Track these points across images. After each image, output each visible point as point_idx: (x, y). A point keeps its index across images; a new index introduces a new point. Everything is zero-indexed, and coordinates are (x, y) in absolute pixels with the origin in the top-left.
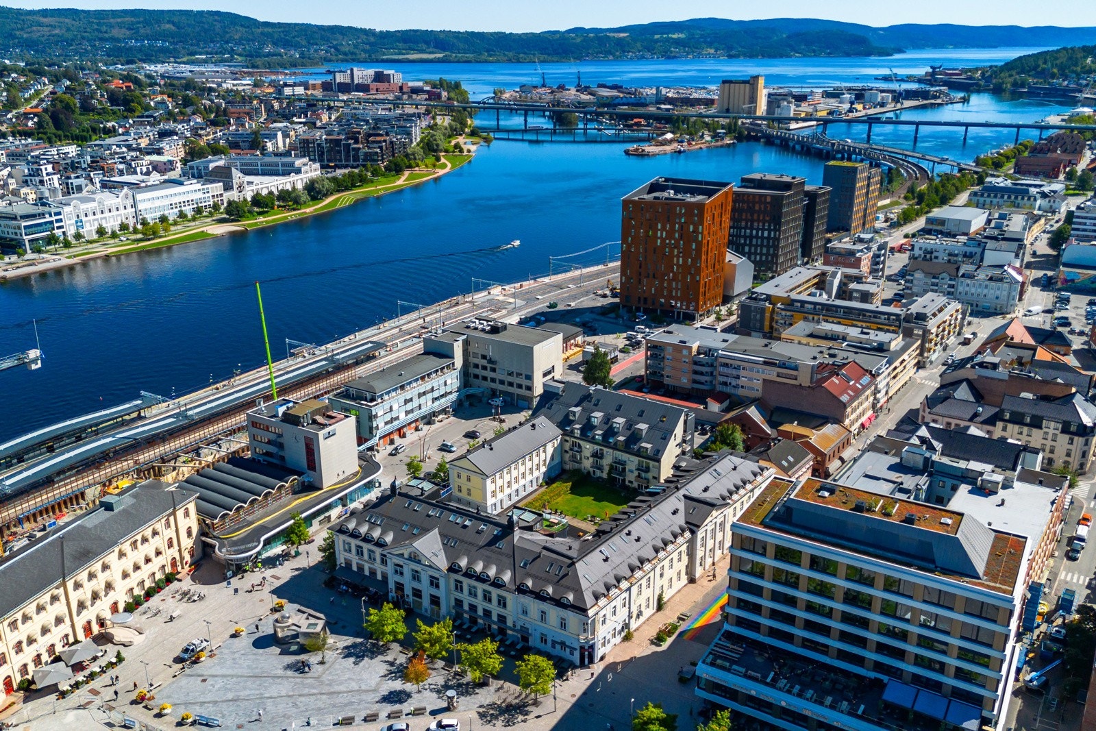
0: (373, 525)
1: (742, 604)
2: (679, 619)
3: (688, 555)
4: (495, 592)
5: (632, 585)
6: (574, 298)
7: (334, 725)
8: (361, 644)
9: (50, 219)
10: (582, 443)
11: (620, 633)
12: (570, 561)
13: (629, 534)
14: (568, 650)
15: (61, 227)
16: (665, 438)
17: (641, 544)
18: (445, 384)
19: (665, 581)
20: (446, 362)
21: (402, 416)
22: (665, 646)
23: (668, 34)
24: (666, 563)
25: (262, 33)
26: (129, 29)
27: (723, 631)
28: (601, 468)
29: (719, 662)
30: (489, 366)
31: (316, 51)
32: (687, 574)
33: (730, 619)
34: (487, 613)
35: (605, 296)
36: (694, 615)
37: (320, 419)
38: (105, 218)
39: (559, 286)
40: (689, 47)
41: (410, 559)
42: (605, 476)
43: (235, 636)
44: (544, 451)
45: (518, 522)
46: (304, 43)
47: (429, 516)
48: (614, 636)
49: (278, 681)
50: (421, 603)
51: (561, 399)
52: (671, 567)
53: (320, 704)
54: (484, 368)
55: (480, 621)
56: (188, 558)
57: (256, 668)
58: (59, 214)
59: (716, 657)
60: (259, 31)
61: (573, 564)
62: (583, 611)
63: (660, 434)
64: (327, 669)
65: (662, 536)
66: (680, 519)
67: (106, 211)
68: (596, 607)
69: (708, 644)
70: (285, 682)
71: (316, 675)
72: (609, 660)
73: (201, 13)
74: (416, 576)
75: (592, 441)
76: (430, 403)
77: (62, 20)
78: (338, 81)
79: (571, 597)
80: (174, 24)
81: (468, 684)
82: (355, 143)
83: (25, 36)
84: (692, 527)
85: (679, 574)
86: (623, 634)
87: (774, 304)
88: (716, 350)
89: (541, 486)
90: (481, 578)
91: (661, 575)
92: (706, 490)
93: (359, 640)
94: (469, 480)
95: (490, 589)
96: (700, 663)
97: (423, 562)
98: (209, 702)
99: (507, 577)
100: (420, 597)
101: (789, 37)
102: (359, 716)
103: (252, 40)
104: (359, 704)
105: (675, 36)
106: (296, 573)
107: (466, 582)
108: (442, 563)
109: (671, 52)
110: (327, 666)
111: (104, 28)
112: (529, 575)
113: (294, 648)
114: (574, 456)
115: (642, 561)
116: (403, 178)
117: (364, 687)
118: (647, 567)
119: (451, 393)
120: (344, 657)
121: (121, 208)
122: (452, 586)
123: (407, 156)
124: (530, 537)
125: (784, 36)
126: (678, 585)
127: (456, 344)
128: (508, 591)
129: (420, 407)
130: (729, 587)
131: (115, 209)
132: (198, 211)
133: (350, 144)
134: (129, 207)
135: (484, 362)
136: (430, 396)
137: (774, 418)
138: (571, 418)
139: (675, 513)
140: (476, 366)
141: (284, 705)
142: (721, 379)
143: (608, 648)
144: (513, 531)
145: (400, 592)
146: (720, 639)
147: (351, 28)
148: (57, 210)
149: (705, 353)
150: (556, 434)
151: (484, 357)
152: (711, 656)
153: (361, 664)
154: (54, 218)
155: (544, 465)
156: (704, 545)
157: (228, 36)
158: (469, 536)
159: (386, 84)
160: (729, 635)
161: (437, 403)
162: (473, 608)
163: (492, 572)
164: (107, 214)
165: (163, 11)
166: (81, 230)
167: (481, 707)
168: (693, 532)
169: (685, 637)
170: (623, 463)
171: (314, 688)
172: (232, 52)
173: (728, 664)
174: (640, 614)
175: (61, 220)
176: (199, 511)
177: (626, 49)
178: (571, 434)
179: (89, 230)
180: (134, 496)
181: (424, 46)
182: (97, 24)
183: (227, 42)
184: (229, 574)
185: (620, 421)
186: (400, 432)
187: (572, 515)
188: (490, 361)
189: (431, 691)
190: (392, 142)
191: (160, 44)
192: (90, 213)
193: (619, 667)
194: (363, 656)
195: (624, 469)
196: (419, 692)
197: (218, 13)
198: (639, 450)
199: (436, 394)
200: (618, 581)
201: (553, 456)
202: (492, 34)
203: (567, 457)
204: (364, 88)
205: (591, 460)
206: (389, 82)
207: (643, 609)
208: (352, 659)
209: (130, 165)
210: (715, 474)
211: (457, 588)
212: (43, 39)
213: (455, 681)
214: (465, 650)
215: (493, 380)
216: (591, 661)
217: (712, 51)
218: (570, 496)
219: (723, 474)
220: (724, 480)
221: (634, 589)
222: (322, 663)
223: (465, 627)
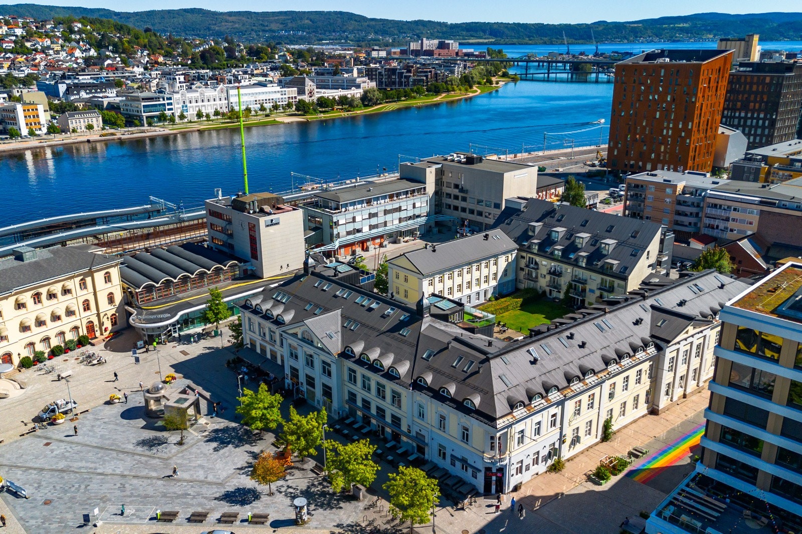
0: (277, 302)
1: (728, 436)
2: (631, 454)
3: (650, 377)
4: (389, 386)
5: (566, 399)
6: (563, 166)
7: (151, 519)
8: (234, 429)
9: (163, 102)
10: (538, 259)
11: (545, 459)
12: (483, 357)
13: (571, 337)
14: (470, 470)
15: (171, 109)
16: (636, 256)
17: (585, 351)
18: (414, 207)
19: (616, 405)
20: (416, 186)
21: (366, 229)
22: (606, 486)
23: (674, 24)
24: (619, 380)
25: (368, 26)
26: (282, 24)
27: (693, 474)
28: (557, 287)
29: (684, 518)
30: (461, 195)
31: (404, 37)
32: (647, 402)
33: (707, 456)
34: (381, 412)
35: (593, 165)
36: (652, 452)
37: (267, 208)
38: (204, 106)
39: (551, 158)
40: (692, 33)
41: (303, 340)
42: (562, 296)
43: (109, 403)
44: (496, 264)
45: (429, 308)
46: (396, 32)
47: (335, 296)
48: (536, 462)
49: (122, 456)
50: (314, 393)
51: (522, 215)
52: (626, 388)
53: (150, 491)
54: (456, 197)
55: (374, 421)
56: (108, 324)
57: (109, 439)
58: (170, 99)
59: (680, 510)
60: (366, 24)
61: (488, 360)
62: (490, 419)
63: (630, 251)
64: (182, 452)
65: (617, 346)
66: (644, 331)
67: (206, 100)
68: (509, 417)
69: (668, 492)
70: (129, 459)
71: (166, 456)
72: (525, 492)
73: (329, 13)
74: (310, 362)
75: (551, 257)
76: (396, 222)
77: (240, 18)
78: (412, 48)
79: (477, 401)
80: (311, 20)
81: (334, 494)
82: (407, 72)
83: (217, 28)
84: (660, 342)
85: (636, 399)
86: (550, 462)
87: (771, 166)
88: (705, 190)
89: (490, 300)
90: (374, 367)
91: (611, 396)
92: (682, 304)
93: (234, 425)
94: (406, 280)
95: (384, 381)
96: (653, 515)
97: (315, 344)
98: (35, 469)
99: (403, 369)
100: (313, 386)
101: (779, 26)
102: (185, 513)
103: (361, 30)
104: (194, 497)
105: (681, 25)
106: (208, 351)
107: (360, 371)
108: (335, 346)
109: (676, 37)
110: (184, 447)
111: (266, 24)
112: (430, 368)
113: (160, 423)
114: (530, 274)
115: (584, 372)
116: (440, 97)
117: (210, 478)
118: (591, 379)
119: (419, 216)
120: (208, 441)
121: (217, 99)
122: (346, 377)
123: (446, 82)
124: (443, 328)
125: (775, 25)
126: (632, 414)
127: (428, 170)
128: (402, 385)
129: (385, 224)
130: (710, 408)
131: (212, 100)
132: (276, 107)
133: (403, 73)
134: (223, 99)
135: (456, 192)
136: (397, 215)
137: (771, 254)
138: (530, 233)
139: (638, 322)
140: (449, 195)
141: (111, 486)
142: (707, 221)
143: (525, 477)
144: (422, 317)
145: (295, 379)
146: (688, 485)
147: (429, 21)
148: (169, 96)
149: (691, 194)
150: (510, 248)
151: (456, 186)
152: (672, 508)
153: (222, 451)
154: (166, 102)
155: (495, 279)
156: (673, 368)
157: (345, 28)
158: (372, 319)
159: (446, 50)
160: (703, 482)
161: (404, 224)
162: (366, 404)
163: (387, 362)
164: (206, 103)
165: (304, 12)
166: (185, 114)
167: (338, 526)
168: (659, 348)
169: (637, 478)
170: (584, 282)
171: (155, 470)
172: (347, 38)
173: (699, 524)
174: (576, 440)
175: (171, 104)
176: (123, 277)
177: (639, 35)
178: (529, 250)
179: (191, 113)
180: (52, 252)
181: (482, 34)
182: (262, 21)
183: (344, 32)
184: (140, 343)
185: (585, 236)
186: (363, 243)
187: (516, 329)
188: (462, 190)
189: (286, 495)
190: (436, 74)
191: (300, 33)
192: (194, 101)
193: (538, 503)
194: (228, 443)
195: (584, 290)
196: (271, 494)
197: (341, 13)
198: (602, 267)
199: (403, 214)
200: (547, 389)
201: (506, 271)
202: (533, 25)
203: (522, 275)
204: (430, 53)
205: (548, 277)
206: (449, 48)
207: (581, 433)
208: (215, 444)
209: (237, 78)
210: (695, 289)
211: (350, 379)
212: (227, 31)
213: (320, 488)
214: (335, 450)
215: (464, 210)
216: (500, 489)
217: (711, 36)
218: (519, 312)
219: (706, 290)
220: (707, 298)
221: (570, 406)
222: (180, 443)
223: (356, 426)
